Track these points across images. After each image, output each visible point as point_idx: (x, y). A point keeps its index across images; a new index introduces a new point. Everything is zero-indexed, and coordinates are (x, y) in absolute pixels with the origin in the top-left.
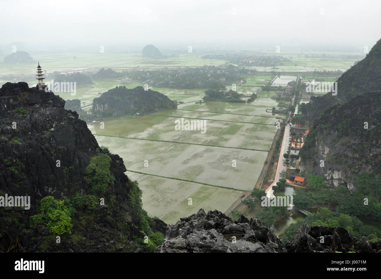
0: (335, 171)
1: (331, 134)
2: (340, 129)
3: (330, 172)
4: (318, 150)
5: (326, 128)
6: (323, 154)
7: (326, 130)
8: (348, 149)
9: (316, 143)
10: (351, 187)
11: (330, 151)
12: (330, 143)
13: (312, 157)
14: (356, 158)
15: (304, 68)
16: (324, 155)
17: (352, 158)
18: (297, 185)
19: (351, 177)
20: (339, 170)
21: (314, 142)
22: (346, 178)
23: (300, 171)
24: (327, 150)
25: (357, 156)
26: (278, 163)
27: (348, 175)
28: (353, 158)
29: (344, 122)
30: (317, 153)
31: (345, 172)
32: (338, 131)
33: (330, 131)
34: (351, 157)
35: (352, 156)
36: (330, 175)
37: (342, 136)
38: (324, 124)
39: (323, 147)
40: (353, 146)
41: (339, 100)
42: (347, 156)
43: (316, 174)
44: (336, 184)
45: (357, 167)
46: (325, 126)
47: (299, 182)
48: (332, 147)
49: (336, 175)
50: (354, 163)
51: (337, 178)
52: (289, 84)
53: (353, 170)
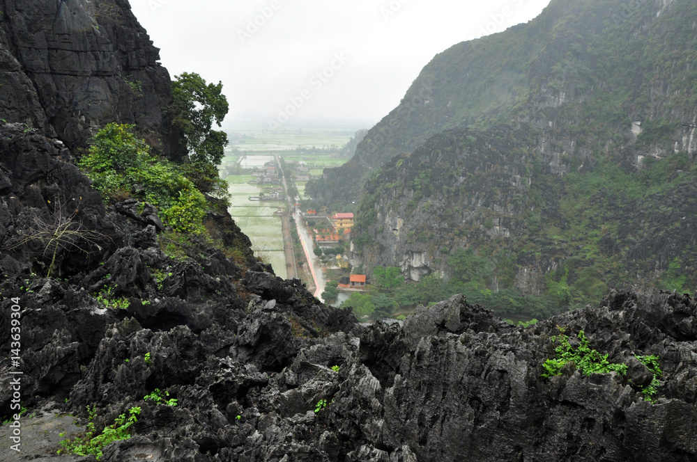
0: (414, 254)
1: (405, 196)
2: (417, 185)
3: (407, 257)
4: (384, 225)
5: (395, 188)
6: (394, 230)
7: (396, 190)
8: (432, 217)
9: (378, 216)
10: (441, 275)
11: (404, 225)
12: (405, 211)
13: (373, 239)
14: (445, 229)
15: (277, 146)
16: (395, 232)
17: (438, 230)
18: (355, 288)
19: (441, 260)
20: (420, 253)
21: (374, 214)
22: (434, 262)
23: (353, 268)
24: (399, 222)
25: (446, 225)
26: (308, 264)
27: (436, 258)
28: (440, 230)
29: (422, 175)
30: (382, 231)
31: (432, 253)
32: (415, 190)
33: (403, 191)
34: (436, 229)
35: (438, 227)
36: (407, 264)
37: (421, 197)
38: (390, 181)
39: (393, 218)
40: (438, 211)
41: (370, 168)
42: (431, 228)
43: (384, 265)
44: (415, 276)
45: (448, 243)
46: (394, 184)
47: (358, 282)
48: (407, 218)
49: (417, 262)
50: (442, 237)
51: (419, 265)
52: (267, 164)
53: (442, 248)
